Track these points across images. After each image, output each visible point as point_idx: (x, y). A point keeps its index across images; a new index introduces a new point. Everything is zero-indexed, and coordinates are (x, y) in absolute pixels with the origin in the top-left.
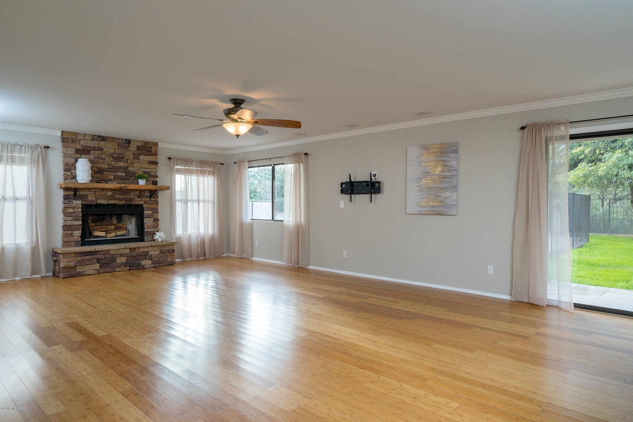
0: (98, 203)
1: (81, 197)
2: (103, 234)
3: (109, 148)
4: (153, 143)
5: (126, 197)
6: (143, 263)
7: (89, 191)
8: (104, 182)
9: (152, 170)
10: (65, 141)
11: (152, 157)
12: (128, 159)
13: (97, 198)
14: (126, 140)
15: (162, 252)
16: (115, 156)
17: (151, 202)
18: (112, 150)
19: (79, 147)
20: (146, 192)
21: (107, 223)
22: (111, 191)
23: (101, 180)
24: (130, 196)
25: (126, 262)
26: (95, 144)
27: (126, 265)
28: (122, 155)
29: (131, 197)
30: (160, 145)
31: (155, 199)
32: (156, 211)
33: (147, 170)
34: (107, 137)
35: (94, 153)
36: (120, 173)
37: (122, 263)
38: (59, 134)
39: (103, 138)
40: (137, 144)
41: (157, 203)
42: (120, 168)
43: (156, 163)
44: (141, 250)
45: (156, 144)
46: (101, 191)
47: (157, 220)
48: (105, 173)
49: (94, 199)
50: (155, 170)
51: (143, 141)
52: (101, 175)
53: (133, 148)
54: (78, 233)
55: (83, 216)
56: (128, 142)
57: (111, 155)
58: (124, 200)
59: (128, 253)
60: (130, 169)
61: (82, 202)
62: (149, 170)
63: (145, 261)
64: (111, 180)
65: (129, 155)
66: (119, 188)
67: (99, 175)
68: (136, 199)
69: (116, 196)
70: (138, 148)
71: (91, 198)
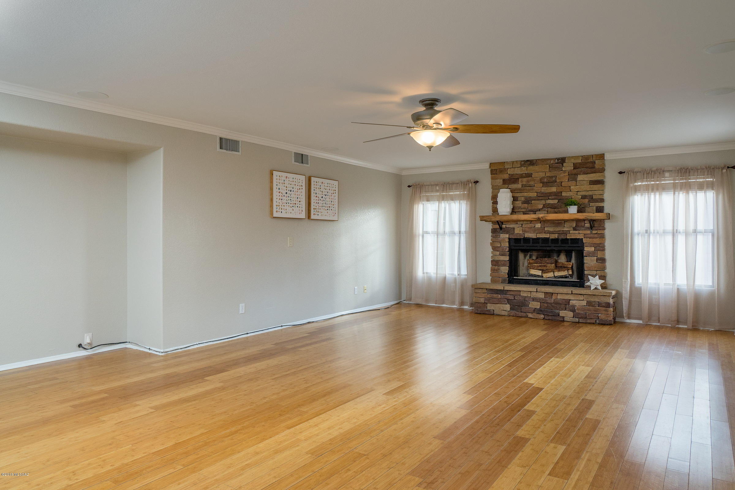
0: (525, 237)
1: (507, 231)
2: (539, 273)
3: (539, 172)
4: (597, 155)
5: (558, 229)
6: (562, 313)
7: (516, 224)
8: (531, 213)
9: (596, 192)
10: (494, 172)
11: (595, 175)
12: (562, 182)
13: (524, 231)
14: (558, 159)
15: (589, 303)
16: (546, 180)
17: (592, 235)
18: (542, 175)
19: (506, 176)
20: (586, 223)
21: (548, 261)
22: (540, 223)
23: (528, 211)
24: (564, 228)
25: (540, 308)
26: (524, 170)
27: (539, 311)
28: (554, 179)
29: (565, 230)
30: (607, 157)
31: (599, 232)
32: (601, 247)
33: (587, 194)
34: (536, 160)
35: (521, 181)
36: (551, 200)
37: (535, 308)
38: (487, 166)
39: (531, 163)
40: (573, 161)
41: (602, 236)
42: (551, 194)
43: (601, 182)
44: (559, 297)
45: (601, 156)
46: (528, 223)
47: (603, 260)
48: (533, 201)
49: (521, 232)
50: (601, 192)
51: (582, 156)
52: (529, 205)
53: (568, 167)
54: (505, 270)
55: (511, 250)
56: (562, 161)
57: (541, 181)
58: (556, 233)
59: (542, 298)
60: (564, 194)
61: (509, 235)
62: (590, 193)
63: (565, 311)
64: (539, 210)
65: (563, 177)
66: (536, 219)
67: (526, 205)
68: (571, 232)
69: (546, 229)
70: (576, 166)
71: (518, 231)
